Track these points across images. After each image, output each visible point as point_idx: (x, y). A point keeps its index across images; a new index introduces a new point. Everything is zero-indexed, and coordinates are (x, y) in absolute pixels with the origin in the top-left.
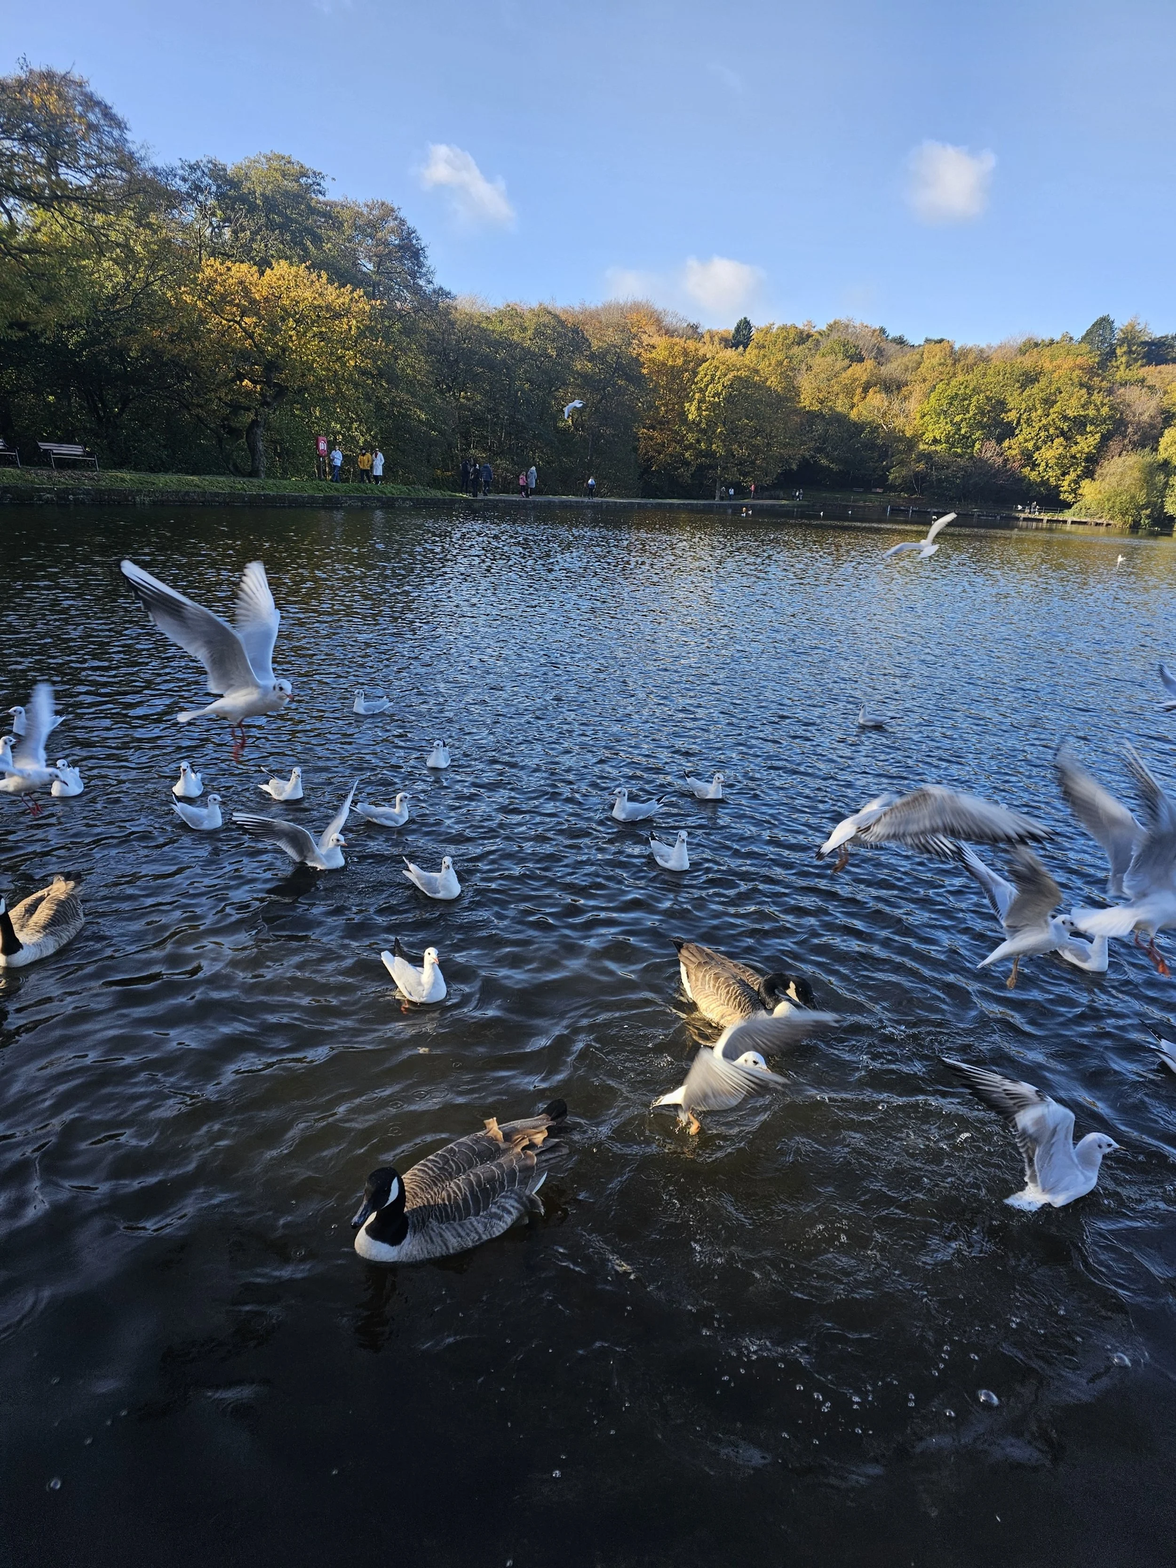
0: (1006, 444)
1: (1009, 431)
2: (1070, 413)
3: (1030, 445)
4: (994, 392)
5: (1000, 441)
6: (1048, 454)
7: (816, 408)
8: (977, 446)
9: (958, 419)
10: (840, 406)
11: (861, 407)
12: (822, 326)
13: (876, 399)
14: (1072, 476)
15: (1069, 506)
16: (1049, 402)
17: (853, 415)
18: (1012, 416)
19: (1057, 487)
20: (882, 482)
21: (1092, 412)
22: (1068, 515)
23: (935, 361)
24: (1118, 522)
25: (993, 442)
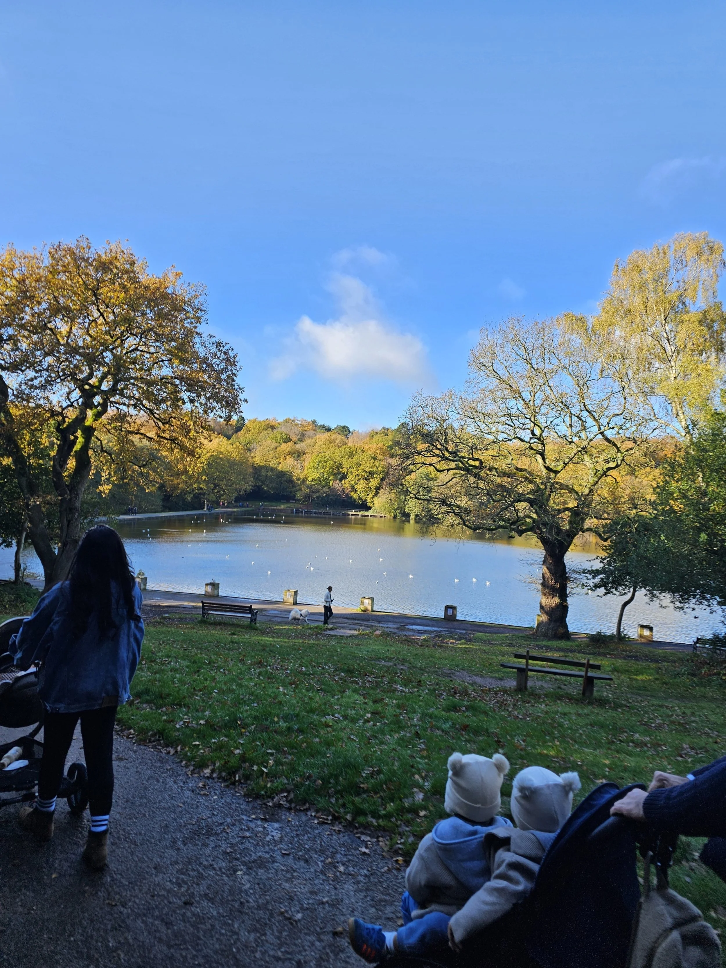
0: (343, 482)
1: (344, 477)
2: (367, 470)
3: (353, 482)
4: (338, 459)
5: (341, 481)
6: (361, 486)
7: (263, 464)
8: (331, 483)
9: (322, 471)
10: (273, 464)
11: (283, 464)
12: (281, 420)
13: (290, 461)
14: (371, 496)
15: (370, 508)
16: (359, 465)
17: (280, 468)
18: (344, 470)
19: (366, 500)
20: (293, 498)
21: (375, 469)
22: (370, 513)
23: (321, 443)
24: (388, 516)
25: (338, 481)
